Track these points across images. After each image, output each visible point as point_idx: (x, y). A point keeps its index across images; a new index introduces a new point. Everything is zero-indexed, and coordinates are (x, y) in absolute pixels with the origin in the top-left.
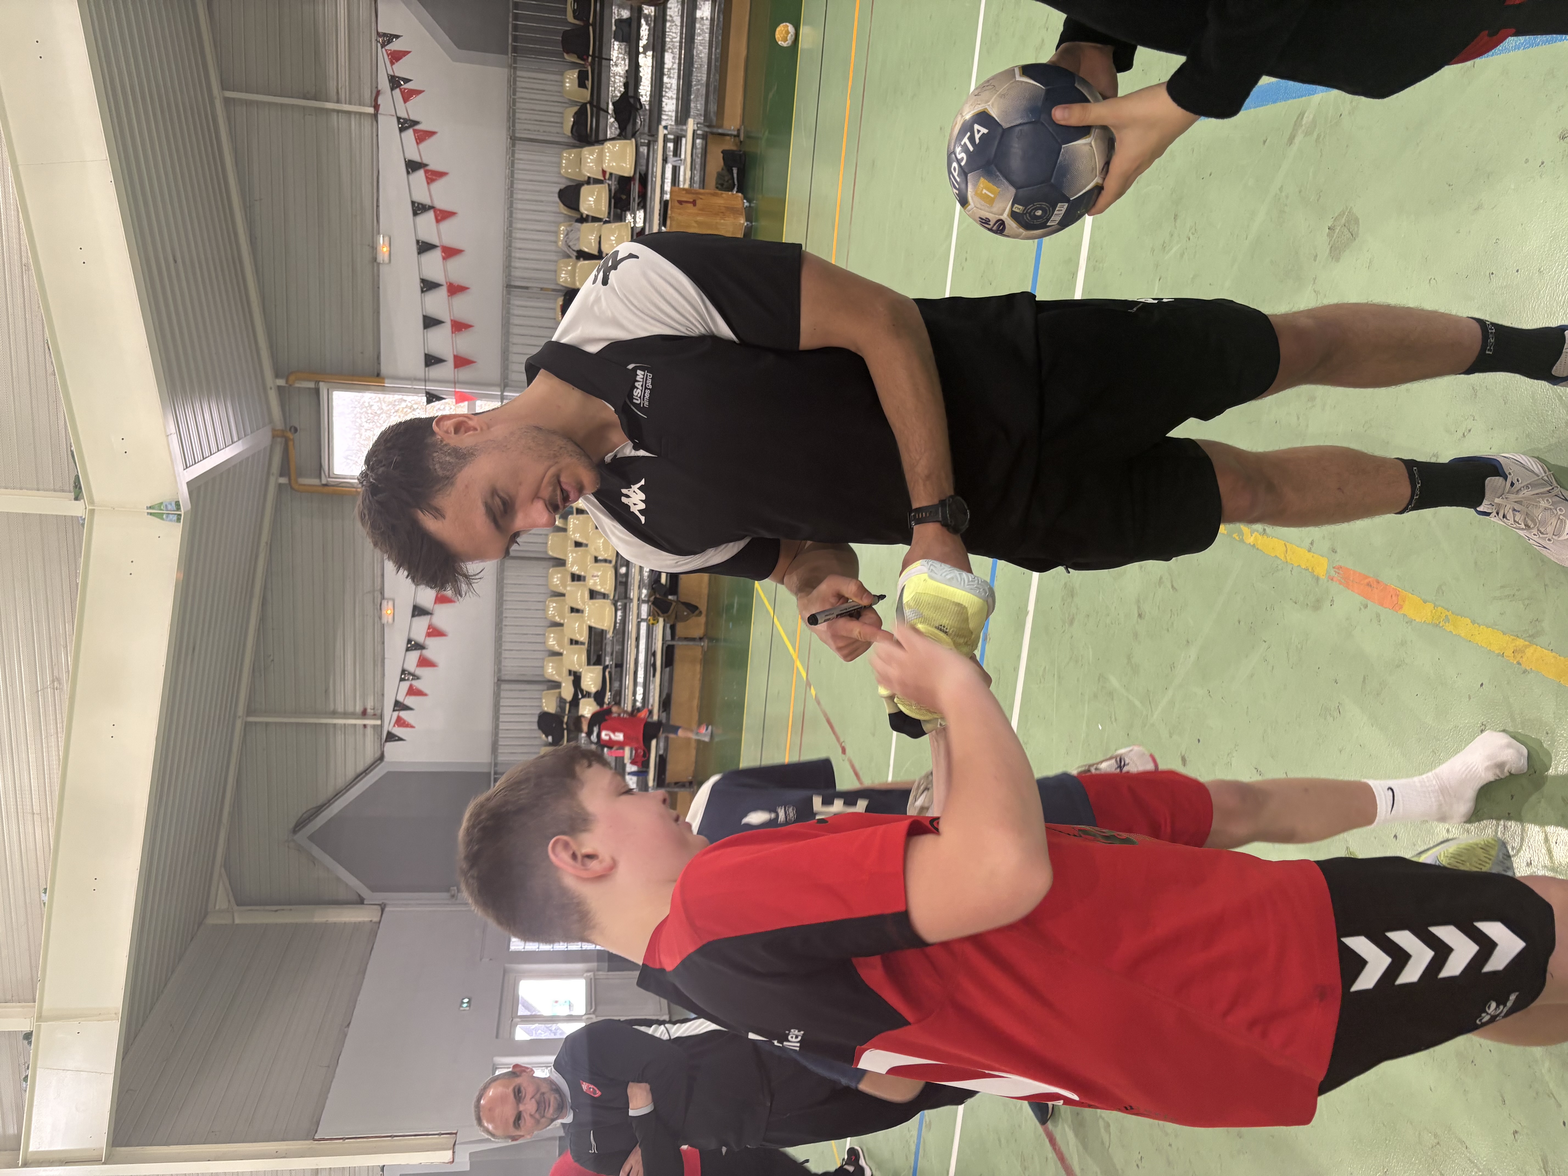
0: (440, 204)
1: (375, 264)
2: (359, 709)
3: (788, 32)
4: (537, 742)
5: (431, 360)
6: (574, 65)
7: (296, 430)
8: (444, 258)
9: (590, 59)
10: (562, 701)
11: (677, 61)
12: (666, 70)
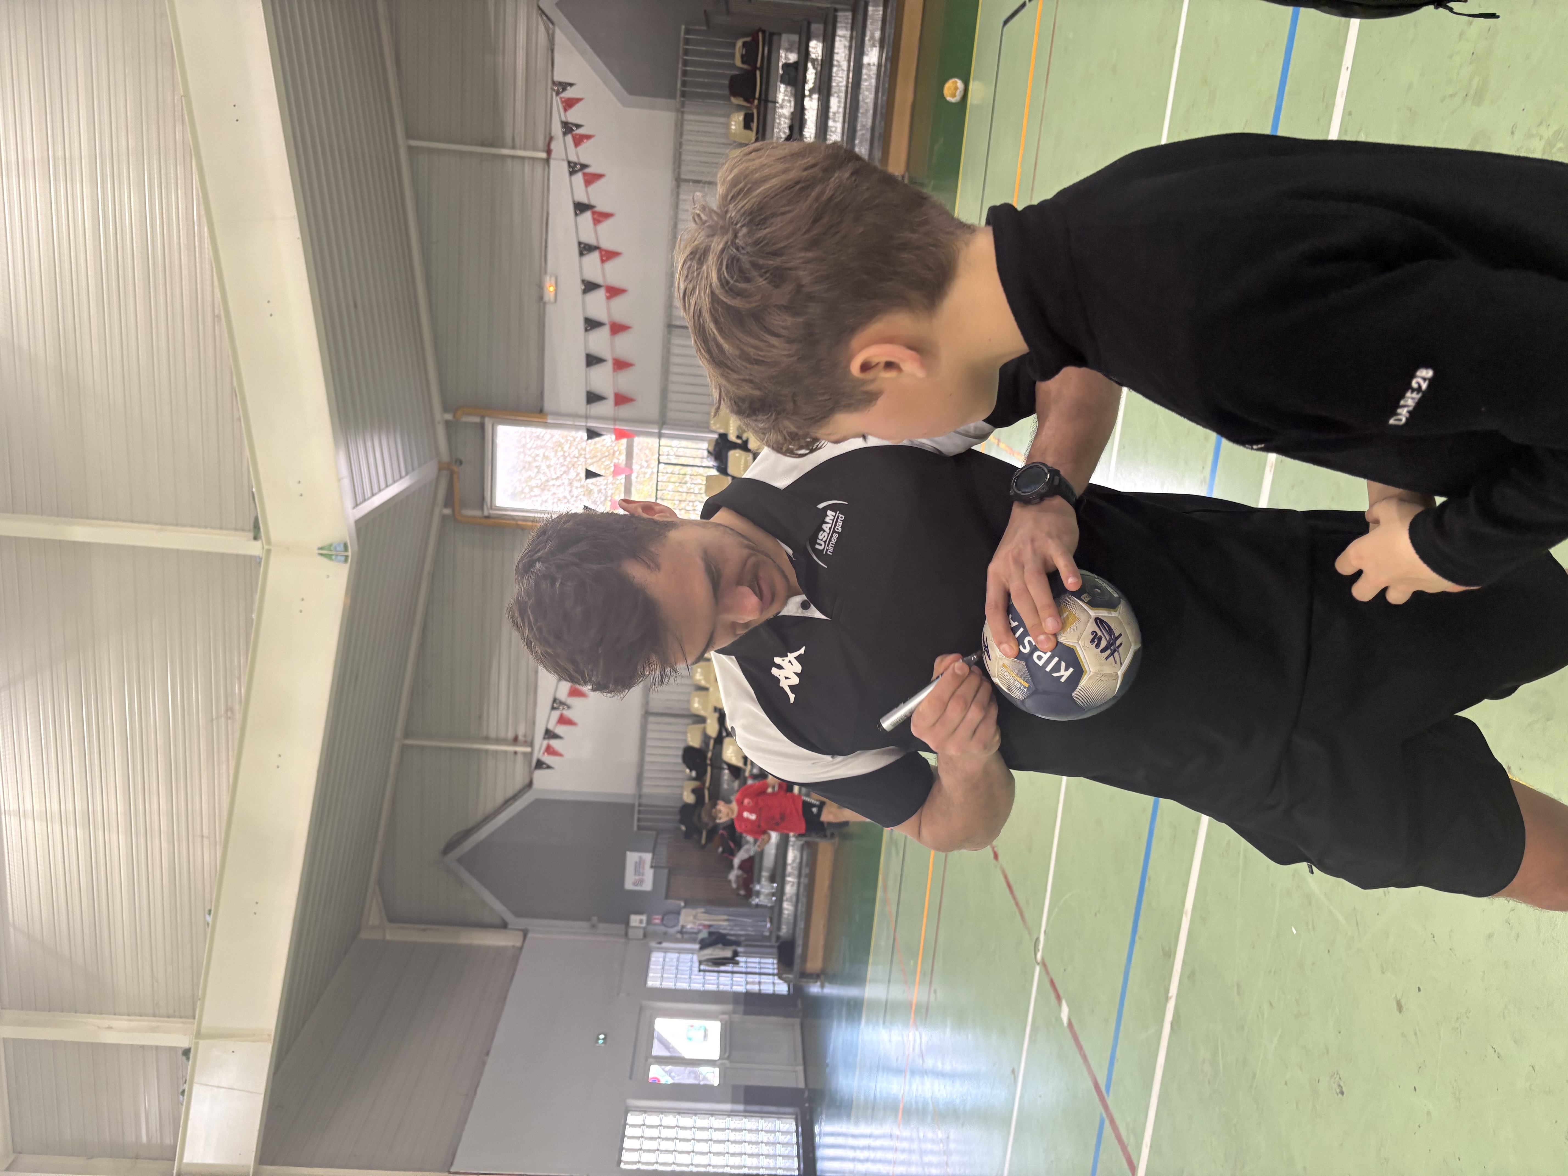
0: (606, 244)
1: (542, 304)
2: (510, 735)
3: (956, 88)
4: (679, 776)
5: (593, 398)
6: (740, 108)
7: (461, 463)
8: (608, 298)
9: (756, 102)
10: (706, 738)
11: (842, 105)
12: (831, 115)
